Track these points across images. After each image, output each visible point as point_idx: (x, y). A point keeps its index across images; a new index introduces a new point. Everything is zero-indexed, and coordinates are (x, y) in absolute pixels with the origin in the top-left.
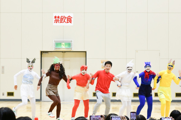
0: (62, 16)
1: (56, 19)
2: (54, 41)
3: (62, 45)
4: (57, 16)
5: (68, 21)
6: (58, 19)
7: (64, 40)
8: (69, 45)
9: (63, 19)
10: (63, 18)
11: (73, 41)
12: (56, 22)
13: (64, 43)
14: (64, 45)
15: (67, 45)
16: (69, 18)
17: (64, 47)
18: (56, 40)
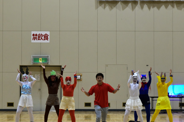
0: (39, 34)
1: (34, 36)
2: (32, 56)
3: (40, 60)
4: (35, 34)
5: (45, 39)
6: (35, 36)
7: (41, 56)
8: (45, 60)
9: (41, 37)
10: (40, 35)
11: (49, 56)
12: (34, 39)
13: (41, 59)
14: (41, 60)
15: (44, 60)
16: (46, 36)
17: (41, 62)
18: (34, 56)
